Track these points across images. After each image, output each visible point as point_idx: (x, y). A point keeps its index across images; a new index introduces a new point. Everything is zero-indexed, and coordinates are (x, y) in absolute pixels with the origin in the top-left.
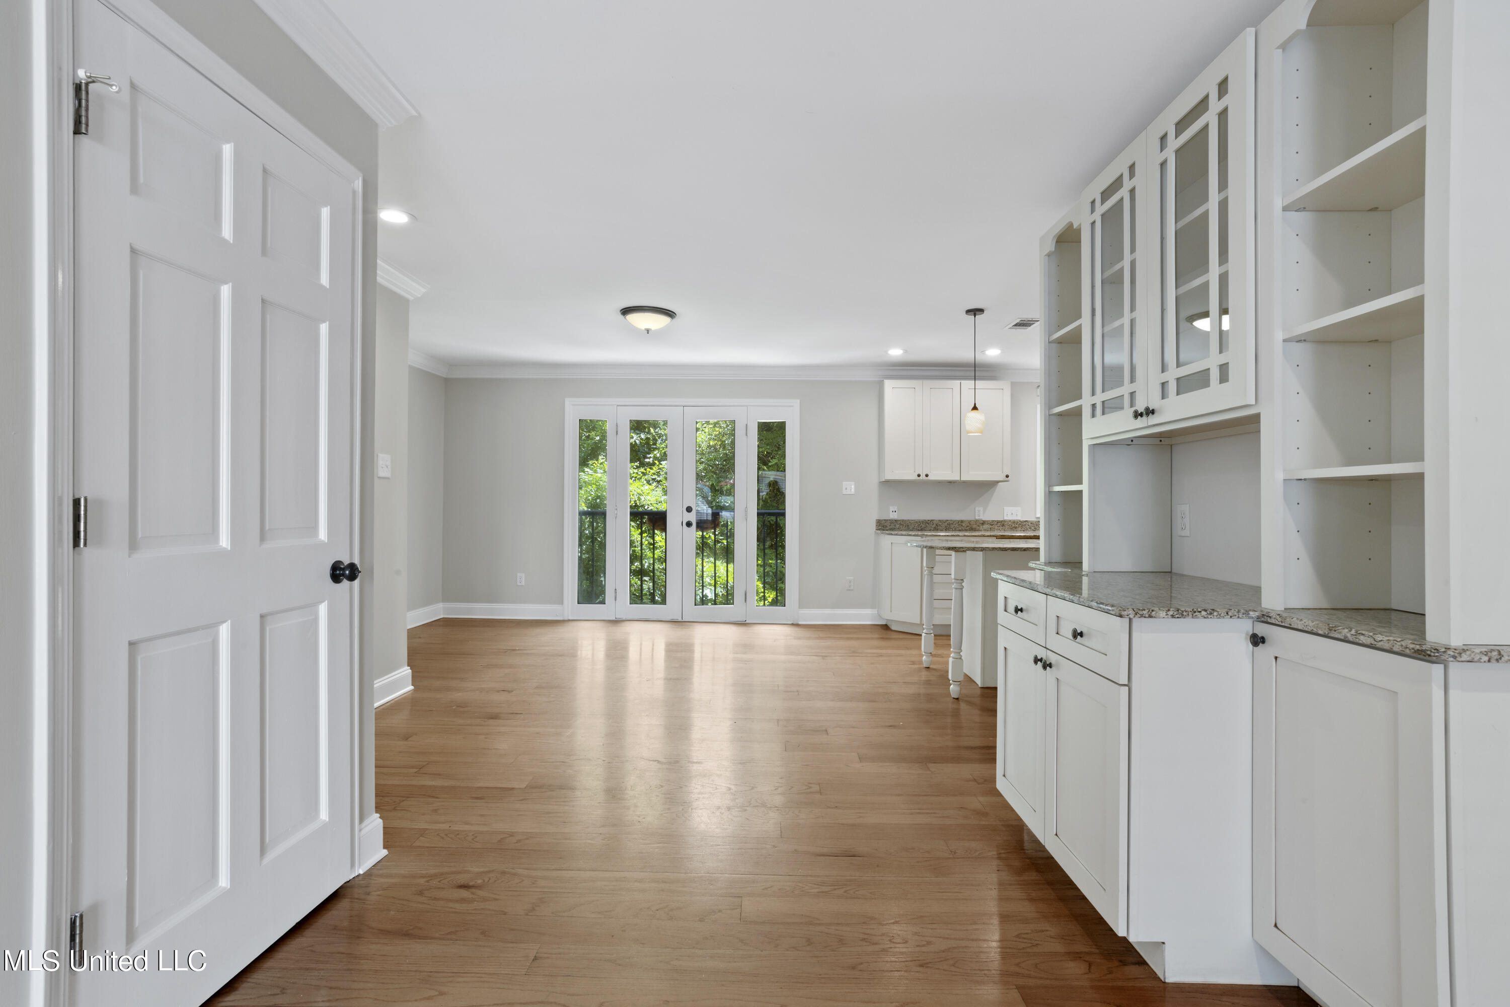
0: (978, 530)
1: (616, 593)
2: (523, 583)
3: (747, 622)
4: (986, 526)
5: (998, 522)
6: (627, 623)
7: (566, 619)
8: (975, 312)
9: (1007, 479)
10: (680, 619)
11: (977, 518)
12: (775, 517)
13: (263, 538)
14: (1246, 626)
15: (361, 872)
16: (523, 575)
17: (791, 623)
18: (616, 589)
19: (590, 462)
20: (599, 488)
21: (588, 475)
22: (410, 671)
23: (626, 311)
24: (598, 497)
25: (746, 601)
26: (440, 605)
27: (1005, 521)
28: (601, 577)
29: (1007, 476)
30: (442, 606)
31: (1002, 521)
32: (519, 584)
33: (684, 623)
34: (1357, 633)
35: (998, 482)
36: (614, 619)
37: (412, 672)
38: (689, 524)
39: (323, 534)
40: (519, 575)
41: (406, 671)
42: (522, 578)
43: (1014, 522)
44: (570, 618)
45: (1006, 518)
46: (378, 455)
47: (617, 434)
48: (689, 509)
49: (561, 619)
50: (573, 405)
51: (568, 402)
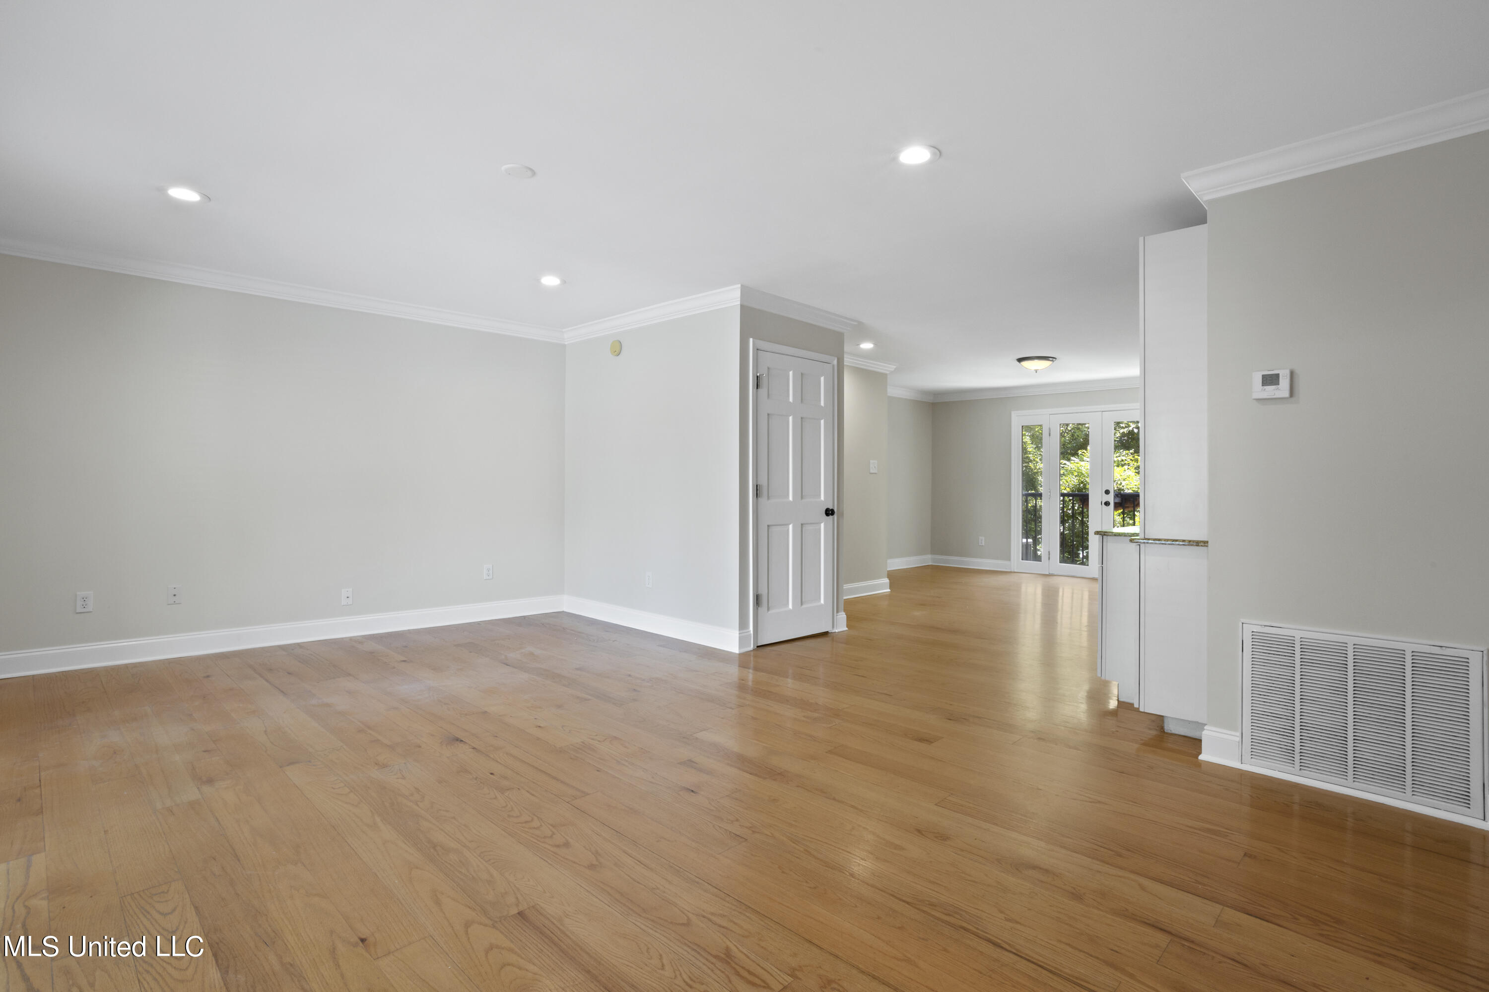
1: (1049, 554)
2: (983, 544)
6: (1055, 577)
7: (1013, 571)
13: (802, 498)
15: (837, 631)
16: (983, 538)
18: (1049, 552)
19: (1080, 452)
20: (1080, 474)
21: (1073, 464)
22: (888, 581)
23: (1020, 360)
24: (1082, 482)
26: (929, 556)
28: (1078, 550)
32: (980, 544)
36: (1048, 573)
37: (890, 582)
38: (1107, 504)
39: (822, 498)
40: (980, 538)
41: (887, 584)
42: (982, 540)
44: (1016, 571)
46: (869, 462)
47: (1050, 435)
48: (1107, 492)
49: (1009, 570)
50: (1017, 416)
51: (1014, 414)
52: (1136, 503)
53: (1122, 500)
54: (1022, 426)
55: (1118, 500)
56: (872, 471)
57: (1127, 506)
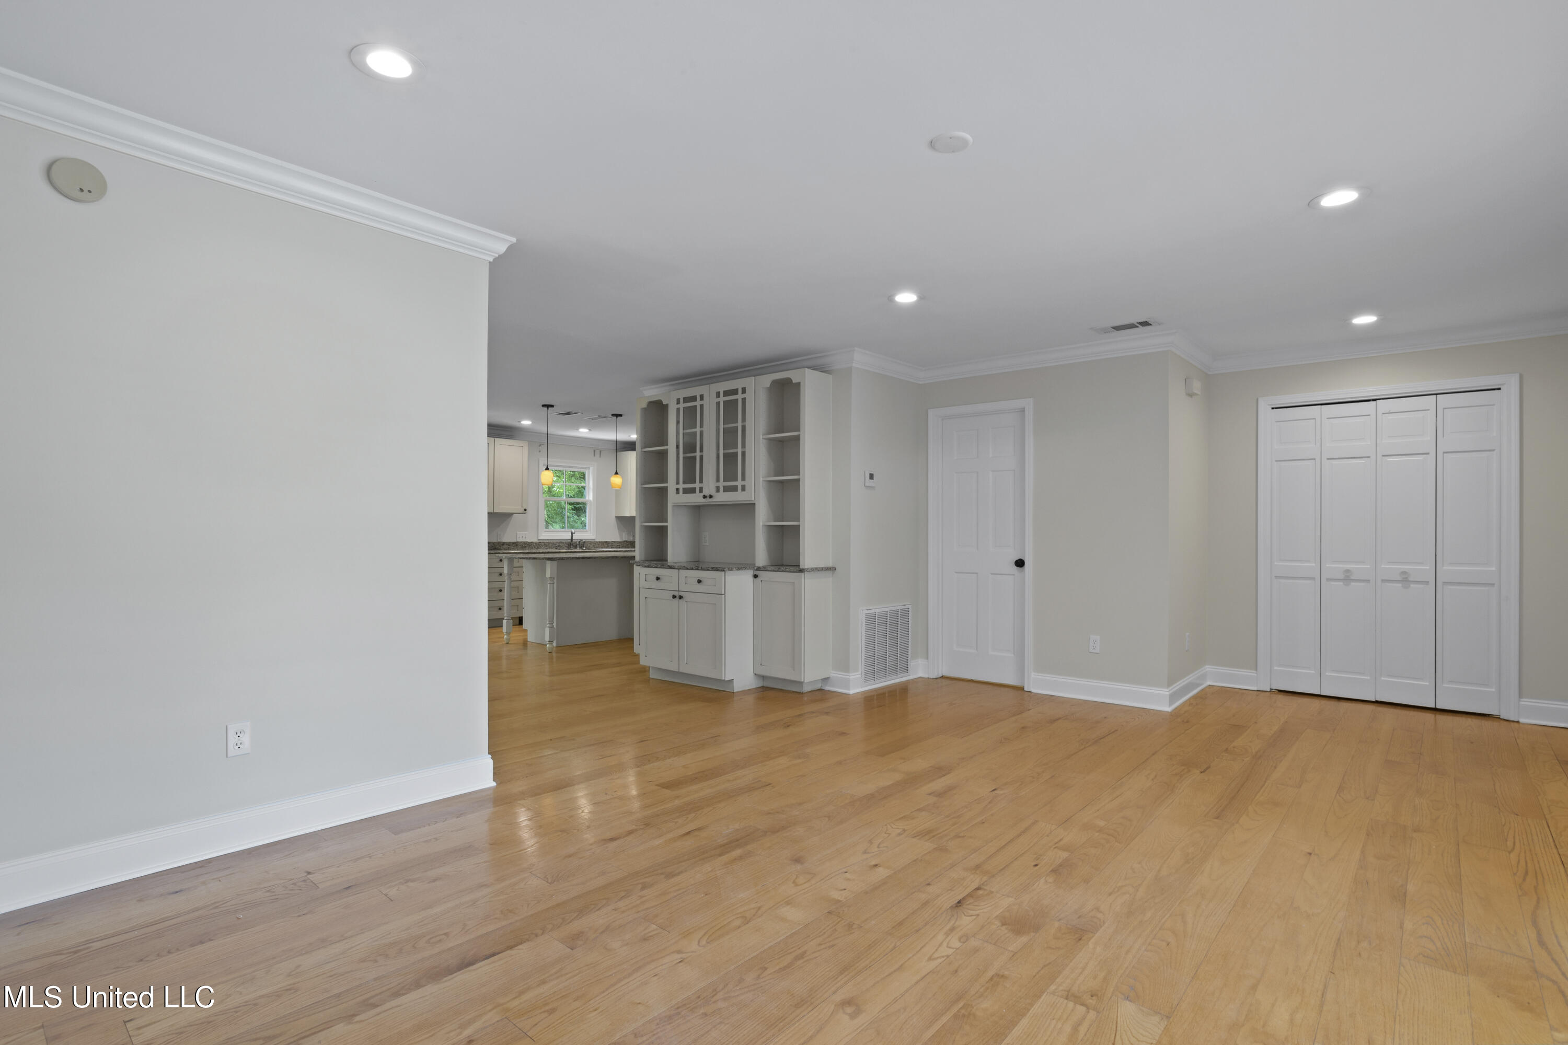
0: (500, 549)
4: (505, 546)
5: (513, 543)
8: (548, 406)
9: (525, 512)
11: (499, 540)
14: (750, 573)
27: (517, 542)
29: (525, 510)
31: (516, 542)
34: (786, 569)
35: (512, 514)
43: (524, 543)
45: (518, 540)
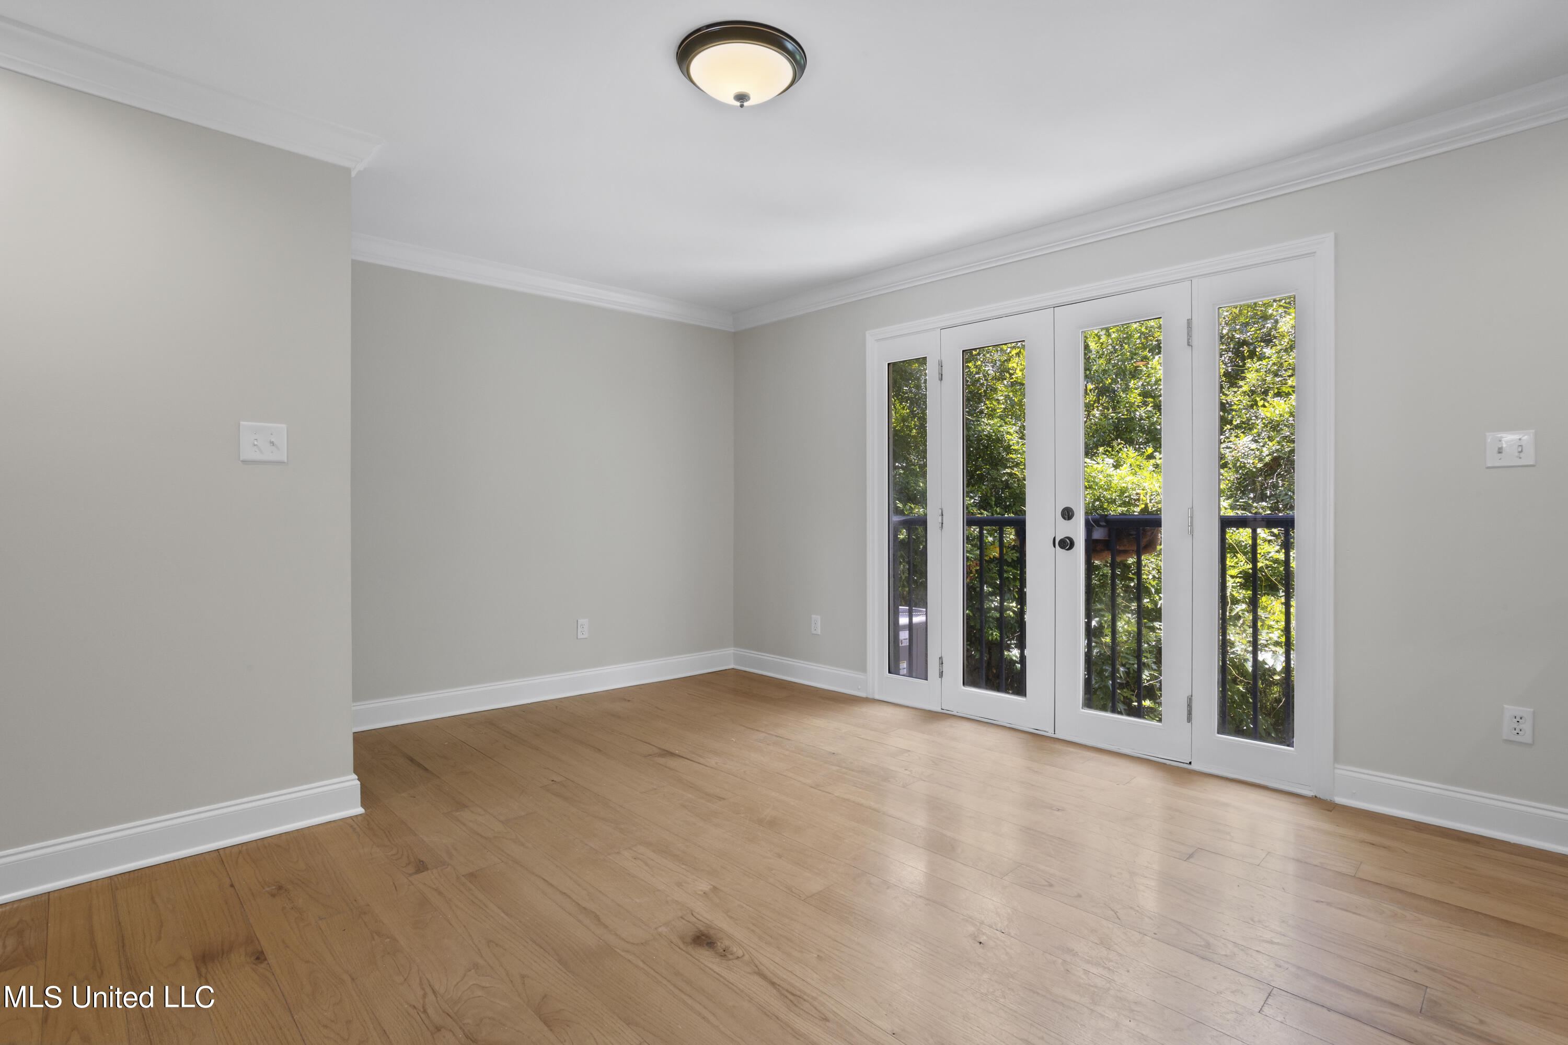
1: (941, 663)
2: (819, 632)
3: (1193, 767)
6: (952, 719)
7: (870, 696)
10: (1051, 734)
12: (1249, 530)
16: (819, 617)
17: (1310, 793)
22: (358, 782)
25: (1189, 719)
26: (731, 651)
30: (732, 651)
32: (813, 631)
33: (1058, 746)
36: (939, 710)
37: (362, 784)
38: (1067, 544)
40: (814, 616)
41: (352, 782)
42: (817, 623)
44: (877, 697)
46: (239, 423)
47: (941, 379)
48: (1068, 514)
49: (863, 695)
50: (878, 340)
51: (870, 337)
52: (1144, 542)
53: (1109, 535)
54: (889, 364)
55: (1098, 534)
56: (248, 453)
57: (1122, 548)
